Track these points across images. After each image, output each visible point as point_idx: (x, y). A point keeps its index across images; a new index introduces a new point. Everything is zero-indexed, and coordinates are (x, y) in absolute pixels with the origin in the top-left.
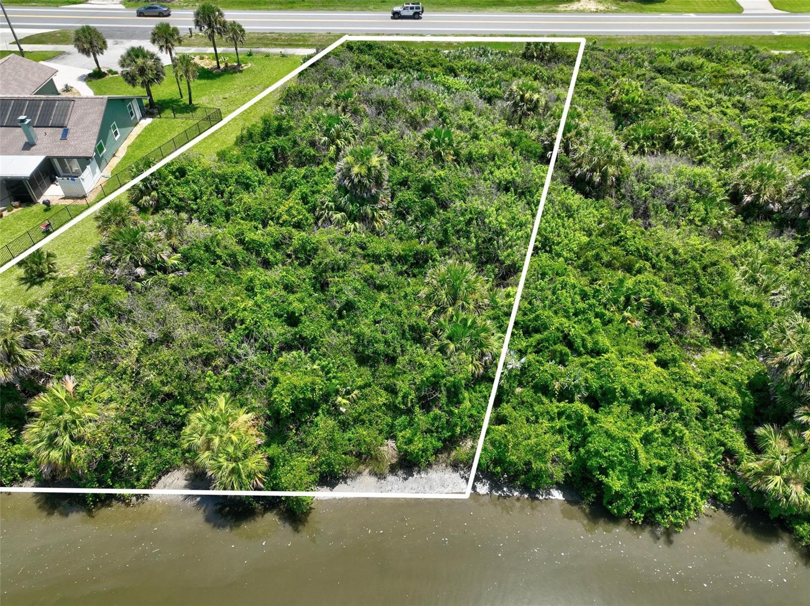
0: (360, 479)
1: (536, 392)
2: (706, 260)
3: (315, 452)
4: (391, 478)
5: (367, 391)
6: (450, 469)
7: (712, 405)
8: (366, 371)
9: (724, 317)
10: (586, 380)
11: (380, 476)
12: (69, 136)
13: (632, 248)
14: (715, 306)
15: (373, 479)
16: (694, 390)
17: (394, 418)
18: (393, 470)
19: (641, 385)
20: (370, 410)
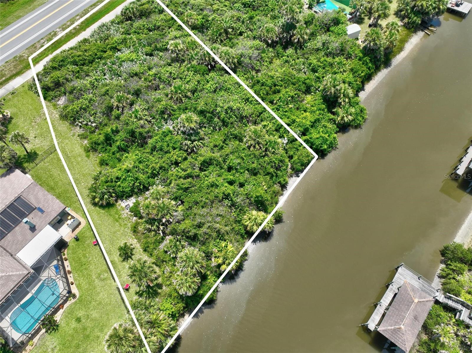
0: (279, 200)
1: (292, 143)
4: (284, 193)
6: (291, 178)
8: (259, 176)
9: (304, 87)
10: (299, 130)
11: (282, 195)
17: (272, 180)
18: (282, 190)
19: (310, 121)
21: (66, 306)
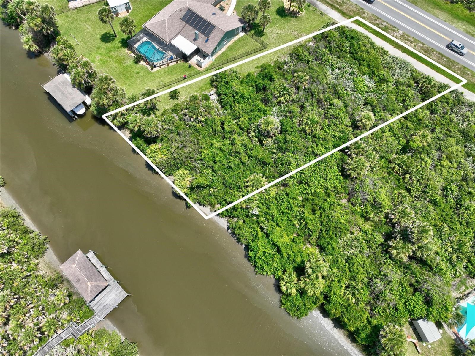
0: (207, 208)
2: (339, 226)
3: (199, 196)
5: (220, 191)
7: (291, 259)
8: (223, 186)
9: (323, 243)
12: (208, 42)
13: (322, 206)
14: (325, 238)
15: (210, 210)
16: (291, 252)
19: (278, 241)
20: (218, 196)
21: (148, 66)
